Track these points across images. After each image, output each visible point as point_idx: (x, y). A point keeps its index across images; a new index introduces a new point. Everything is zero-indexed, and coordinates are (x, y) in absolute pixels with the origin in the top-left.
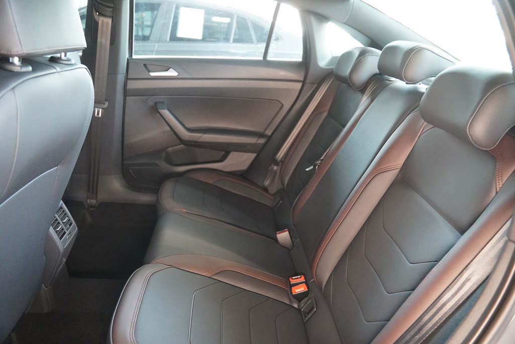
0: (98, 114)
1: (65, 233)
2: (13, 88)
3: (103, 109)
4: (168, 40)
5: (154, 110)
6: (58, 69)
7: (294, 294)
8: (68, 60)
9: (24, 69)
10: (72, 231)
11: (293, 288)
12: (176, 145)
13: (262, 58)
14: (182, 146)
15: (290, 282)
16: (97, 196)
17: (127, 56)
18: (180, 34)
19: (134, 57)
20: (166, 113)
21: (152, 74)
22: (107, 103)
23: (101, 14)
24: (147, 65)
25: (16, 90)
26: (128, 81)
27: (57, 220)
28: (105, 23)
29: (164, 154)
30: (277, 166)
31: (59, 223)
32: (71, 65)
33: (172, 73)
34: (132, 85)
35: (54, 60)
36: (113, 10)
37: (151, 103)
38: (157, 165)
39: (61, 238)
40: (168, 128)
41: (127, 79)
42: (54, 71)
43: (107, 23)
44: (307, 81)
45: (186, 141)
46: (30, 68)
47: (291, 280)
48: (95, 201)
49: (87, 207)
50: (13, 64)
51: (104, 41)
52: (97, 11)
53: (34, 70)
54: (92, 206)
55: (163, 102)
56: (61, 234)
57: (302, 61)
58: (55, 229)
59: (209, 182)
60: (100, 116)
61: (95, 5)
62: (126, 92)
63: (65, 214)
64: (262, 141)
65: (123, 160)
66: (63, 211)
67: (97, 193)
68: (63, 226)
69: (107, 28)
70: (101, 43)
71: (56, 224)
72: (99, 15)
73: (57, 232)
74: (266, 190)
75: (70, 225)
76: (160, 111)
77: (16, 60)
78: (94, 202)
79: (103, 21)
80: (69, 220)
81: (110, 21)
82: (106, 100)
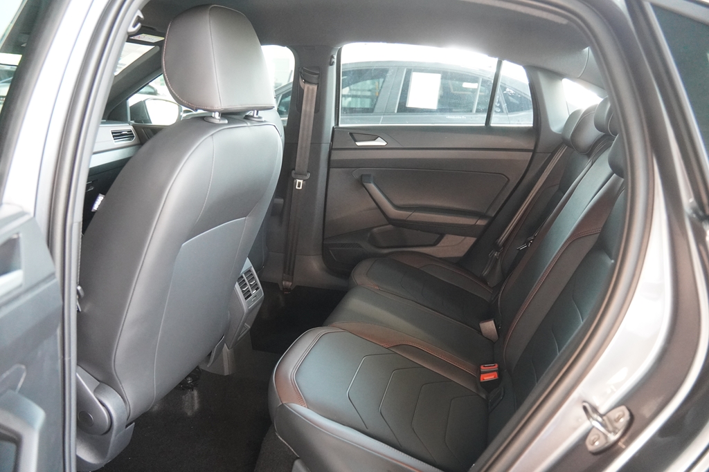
0: (299, 186)
1: (250, 295)
2: (212, 135)
3: (304, 180)
4: (396, 111)
5: (361, 183)
6: (249, 124)
7: (482, 380)
8: (260, 118)
9: (222, 122)
10: (257, 294)
11: (482, 376)
12: (383, 225)
13: (484, 125)
14: (390, 227)
15: (480, 369)
16: (293, 278)
17: (333, 124)
18: (410, 104)
19: (340, 125)
20: (372, 187)
21: (359, 144)
22: (309, 175)
23: (306, 82)
24: (354, 134)
25: (214, 137)
26: (333, 151)
27: (244, 280)
28: (310, 90)
29: (369, 235)
30: (498, 252)
31: (246, 284)
32: (262, 122)
33: (380, 142)
34: (337, 156)
35: (248, 118)
36: (319, 77)
37: (357, 176)
38: (360, 247)
39: (246, 299)
40: (373, 205)
41: (331, 149)
42: (245, 125)
43: (313, 90)
44: (538, 150)
45: (394, 220)
46: (226, 121)
47: (482, 367)
48: (291, 284)
49: (281, 289)
50: (214, 118)
51: (308, 109)
52: (302, 78)
53: (229, 123)
54: (286, 289)
55: (369, 176)
56: (247, 295)
57: (533, 127)
58: (242, 288)
59: (415, 266)
60: (301, 188)
61: (301, 73)
62: (330, 164)
63: (253, 278)
64: (482, 222)
65: (323, 239)
66: (252, 274)
67: (293, 275)
68: (250, 288)
69: (312, 96)
70: (306, 111)
71: (243, 285)
72: (304, 82)
73: (243, 291)
74: (484, 281)
75: (257, 290)
76: (365, 184)
77: (217, 115)
78: (289, 284)
79: (308, 88)
80: (256, 284)
81: (315, 87)
82: (308, 172)
